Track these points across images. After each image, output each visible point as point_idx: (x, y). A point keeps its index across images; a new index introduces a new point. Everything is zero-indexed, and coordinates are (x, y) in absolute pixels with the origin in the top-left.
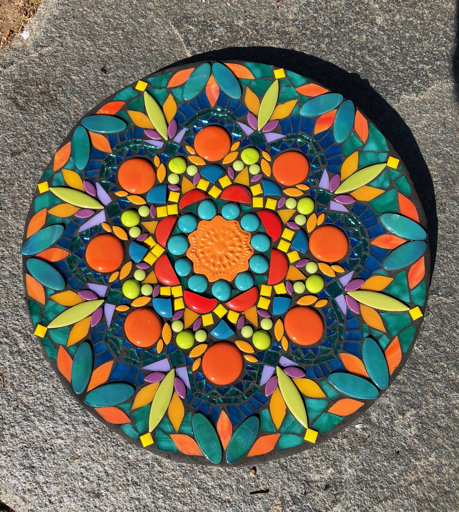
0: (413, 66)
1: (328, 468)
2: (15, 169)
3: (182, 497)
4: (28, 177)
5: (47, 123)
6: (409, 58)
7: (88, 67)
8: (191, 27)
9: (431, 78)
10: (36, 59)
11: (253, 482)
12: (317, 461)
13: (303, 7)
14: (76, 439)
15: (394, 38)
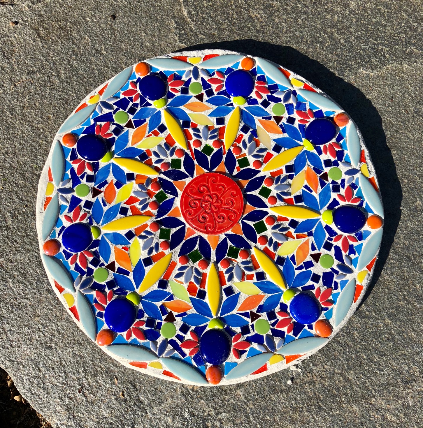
0: (374, 46)
2: (28, 84)
4: (37, 93)
5: (60, 53)
6: (371, 40)
7: (101, 12)
9: (388, 59)
14: (39, 302)
15: (362, 22)
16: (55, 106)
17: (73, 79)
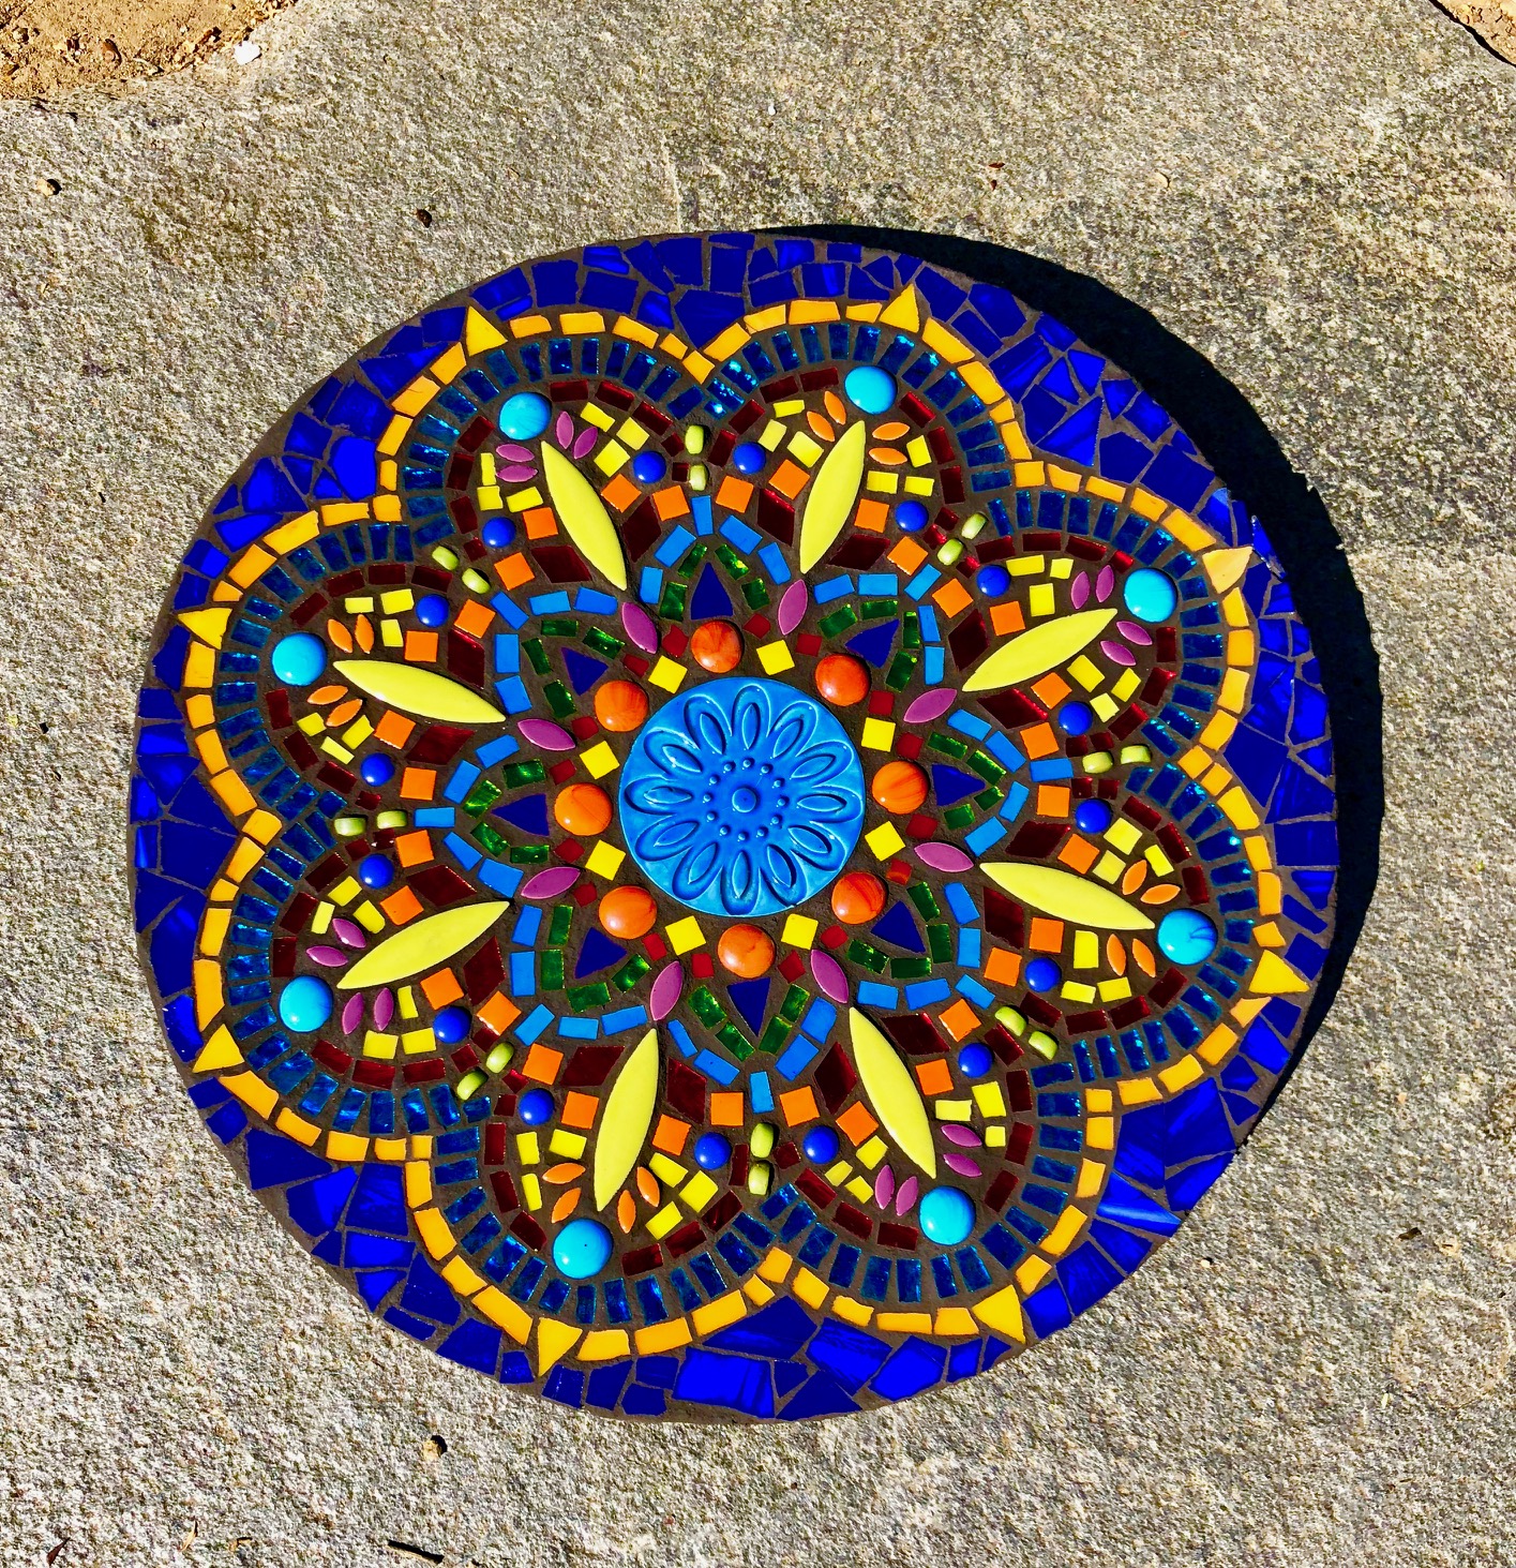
0: (1329, 476)
1: (644, 1531)
2: (78, 411)
3: (203, 1465)
4: (105, 445)
5: (211, 314)
6: (1323, 451)
7: (385, 192)
8: (717, 170)
10: (248, 128)
11: (414, 1494)
12: (617, 1500)
13: (1067, 210)
15: (1300, 380)
16: (159, 504)
17: (240, 417)
